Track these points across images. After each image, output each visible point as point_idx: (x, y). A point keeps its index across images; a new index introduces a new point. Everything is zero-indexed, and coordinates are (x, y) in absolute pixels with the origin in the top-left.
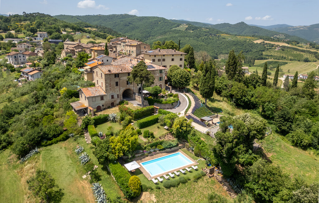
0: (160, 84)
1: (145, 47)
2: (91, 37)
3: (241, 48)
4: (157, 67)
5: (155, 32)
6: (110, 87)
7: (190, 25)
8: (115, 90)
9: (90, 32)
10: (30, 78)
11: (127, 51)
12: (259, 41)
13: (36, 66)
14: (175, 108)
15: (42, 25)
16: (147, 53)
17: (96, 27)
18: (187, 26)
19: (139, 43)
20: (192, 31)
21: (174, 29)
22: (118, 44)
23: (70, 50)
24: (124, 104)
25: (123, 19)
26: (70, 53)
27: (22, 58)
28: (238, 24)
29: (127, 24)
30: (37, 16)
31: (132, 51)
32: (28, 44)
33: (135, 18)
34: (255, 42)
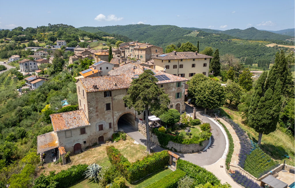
0: (178, 103)
1: (156, 50)
2: (106, 44)
3: (254, 52)
4: (173, 78)
5: (167, 39)
6: (97, 112)
7: (201, 32)
8: (106, 117)
9: (106, 40)
10: (33, 87)
11: (135, 56)
12: (272, 45)
13: (44, 74)
14: (206, 151)
15: (63, 34)
16: (158, 58)
17: (113, 35)
18: (198, 33)
19: (149, 46)
20: (203, 37)
21: (185, 35)
22: (126, 48)
23: (78, 56)
24: (119, 138)
25: (139, 29)
26: (77, 60)
27: (33, 65)
28: (248, 29)
29: (142, 33)
30: (60, 27)
31: (141, 56)
32: (44, 52)
33: (149, 27)
34: (268, 46)
